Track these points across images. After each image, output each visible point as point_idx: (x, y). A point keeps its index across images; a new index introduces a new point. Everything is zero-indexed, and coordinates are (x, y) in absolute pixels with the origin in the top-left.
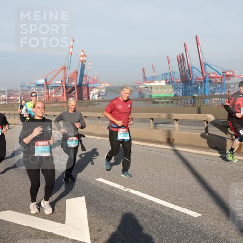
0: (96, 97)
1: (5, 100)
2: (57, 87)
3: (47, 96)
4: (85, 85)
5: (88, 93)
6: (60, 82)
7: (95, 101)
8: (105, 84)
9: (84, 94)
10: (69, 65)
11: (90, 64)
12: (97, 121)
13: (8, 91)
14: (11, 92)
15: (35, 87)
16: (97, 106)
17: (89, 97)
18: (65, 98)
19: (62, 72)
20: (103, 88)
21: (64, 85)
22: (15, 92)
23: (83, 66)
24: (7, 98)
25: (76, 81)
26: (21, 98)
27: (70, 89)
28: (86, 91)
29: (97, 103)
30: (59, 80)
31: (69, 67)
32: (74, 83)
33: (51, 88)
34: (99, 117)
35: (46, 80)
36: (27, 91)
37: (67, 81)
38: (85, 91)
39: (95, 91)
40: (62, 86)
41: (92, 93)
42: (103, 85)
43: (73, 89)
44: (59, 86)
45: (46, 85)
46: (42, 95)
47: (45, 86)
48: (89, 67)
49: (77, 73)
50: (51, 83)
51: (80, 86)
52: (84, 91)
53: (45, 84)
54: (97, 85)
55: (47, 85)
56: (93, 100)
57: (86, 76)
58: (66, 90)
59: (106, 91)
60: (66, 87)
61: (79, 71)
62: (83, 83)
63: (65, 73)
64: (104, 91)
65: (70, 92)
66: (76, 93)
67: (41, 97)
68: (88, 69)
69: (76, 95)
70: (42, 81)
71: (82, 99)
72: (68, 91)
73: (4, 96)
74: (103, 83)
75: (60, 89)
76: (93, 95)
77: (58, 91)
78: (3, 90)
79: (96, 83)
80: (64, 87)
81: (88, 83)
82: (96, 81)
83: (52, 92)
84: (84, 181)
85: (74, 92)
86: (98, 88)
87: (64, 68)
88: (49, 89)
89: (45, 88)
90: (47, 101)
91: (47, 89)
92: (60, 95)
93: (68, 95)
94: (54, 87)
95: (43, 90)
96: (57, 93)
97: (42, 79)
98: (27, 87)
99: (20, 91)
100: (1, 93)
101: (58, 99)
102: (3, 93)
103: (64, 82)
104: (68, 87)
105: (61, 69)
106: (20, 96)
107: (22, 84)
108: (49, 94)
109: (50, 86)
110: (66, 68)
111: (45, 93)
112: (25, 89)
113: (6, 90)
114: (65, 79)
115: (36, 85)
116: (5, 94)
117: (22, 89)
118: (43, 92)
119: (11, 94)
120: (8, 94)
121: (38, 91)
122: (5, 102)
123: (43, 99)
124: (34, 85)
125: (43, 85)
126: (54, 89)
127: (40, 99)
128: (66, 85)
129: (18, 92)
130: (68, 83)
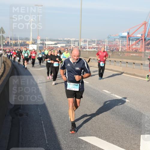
1: (95, 48)
3: (128, 47)
6: (140, 35)
13: (97, 41)
14: (100, 42)
15: (119, 39)
18: (143, 49)
19: (143, 26)
22: (103, 42)
24: (96, 46)
26: (107, 47)
27: (149, 42)
33: (133, 40)
35: (128, 33)
36: (113, 41)
37: (146, 35)
40: (142, 39)
44: (139, 39)
45: (128, 37)
46: (124, 46)
47: (127, 38)
50: (132, 36)
53: (127, 36)
55: (129, 38)
60: (145, 40)
63: (145, 28)
65: (148, 44)
70: (125, 34)
72: (146, 43)
73: (94, 45)
75: (139, 41)
77: (138, 43)
78: (93, 40)
83: (133, 43)
87: (145, 24)
88: (130, 41)
89: (127, 40)
90: (128, 51)
91: (129, 41)
92: (139, 47)
93: (146, 47)
94: (135, 39)
95: (126, 42)
96: (137, 44)
97: (125, 32)
98: (112, 38)
99: (107, 41)
100: (92, 42)
101: (137, 49)
102: (93, 42)
103: (144, 35)
104: (147, 40)
105: (142, 24)
106: (107, 45)
107: (109, 36)
108: (130, 45)
109: (131, 38)
110: (147, 23)
111: (127, 44)
112: (111, 40)
113: (96, 40)
114: (145, 33)
115: (120, 37)
116: (95, 43)
117: (109, 40)
118: (125, 43)
119: (100, 43)
120: (97, 43)
121: (121, 42)
122: (94, 50)
123: (125, 49)
124: (119, 37)
125: (126, 37)
126: (134, 41)
127: (122, 48)
128: (146, 38)
129: (105, 42)
130: (147, 36)
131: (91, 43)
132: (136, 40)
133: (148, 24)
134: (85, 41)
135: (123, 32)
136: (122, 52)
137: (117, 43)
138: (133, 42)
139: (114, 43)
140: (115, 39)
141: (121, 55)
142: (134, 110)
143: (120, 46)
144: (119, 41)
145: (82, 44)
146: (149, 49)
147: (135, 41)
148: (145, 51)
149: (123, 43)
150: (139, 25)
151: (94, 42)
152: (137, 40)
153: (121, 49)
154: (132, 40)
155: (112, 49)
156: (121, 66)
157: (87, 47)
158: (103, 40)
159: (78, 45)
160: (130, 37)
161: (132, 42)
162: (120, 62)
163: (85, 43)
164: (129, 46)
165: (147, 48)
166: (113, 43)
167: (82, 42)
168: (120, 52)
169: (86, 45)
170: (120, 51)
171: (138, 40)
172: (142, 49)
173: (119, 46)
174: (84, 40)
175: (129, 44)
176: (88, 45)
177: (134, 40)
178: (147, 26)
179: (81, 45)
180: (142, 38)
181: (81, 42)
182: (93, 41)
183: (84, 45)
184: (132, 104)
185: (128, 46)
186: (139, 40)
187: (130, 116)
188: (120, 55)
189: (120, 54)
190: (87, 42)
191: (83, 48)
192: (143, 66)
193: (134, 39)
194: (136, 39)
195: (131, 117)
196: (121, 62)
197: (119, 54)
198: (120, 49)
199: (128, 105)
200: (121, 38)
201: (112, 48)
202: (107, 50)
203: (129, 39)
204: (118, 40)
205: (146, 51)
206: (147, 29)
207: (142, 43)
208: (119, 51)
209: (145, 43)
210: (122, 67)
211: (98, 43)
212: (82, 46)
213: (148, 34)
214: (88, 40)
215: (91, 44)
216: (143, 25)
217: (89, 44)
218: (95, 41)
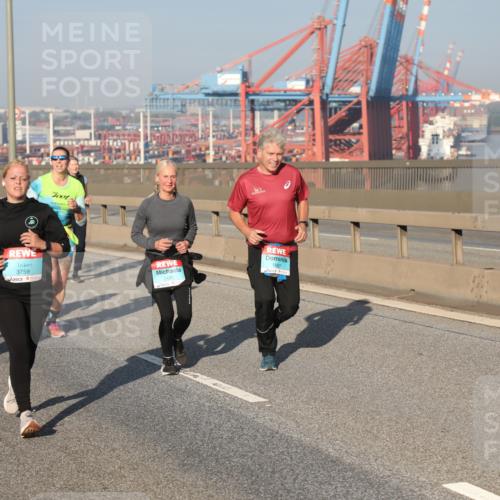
0: (446, 149)
1: (87, 153)
2: (291, 104)
3: (250, 139)
4: (401, 98)
5: (415, 132)
6: (300, 85)
7: (442, 163)
8: (485, 95)
9: (396, 134)
10: (341, 15)
11: (426, 10)
12: (449, 248)
13: (98, 115)
14: (111, 121)
15: (201, 103)
16: (447, 185)
17: (415, 150)
18: (319, 149)
19: (314, 41)
20: (478, 110)
21: (316, 97)
22: (126, 119)
23: (397, 20)
24: (93, 143)
25: (367, 83)
26: (146, 145)
27: (342, 113)
28: (405, 123)
29: (446, 172)
30: (298, 78)
31: (339, 23)
32: (356, 89)
33: (267, 108)
34: (459, 232)
35: (245, 76)
36: (173, 116)
37: (329, 81)
38: (399, 124)
39: (442, 123)
40: (311, 103)
41: (428, 130)
42: (476, 98)
43: (354, 114)
44: (296, 102)
45: (247, 94)
46: (230, 137)
47: (241, 98)
48: (423, 25)
49: (370, 48)
50: (264, 87)
51: (381, 102)
52: (395, 122)
53: (240, 91)
54: (454, 99)
55: (250, 97)
56: (430, 158)
57: (409, 61)
58: (325, 118)
59: (489, 125)
60: (324, 103)
61: (381, 42)
62: (396, 90)
63: (323, 49)
64: (478, 123)
65: (341, 126)
66: (365, 131)
67: (226, 144)
68: (420, 32)
69: (365, 139)
70: (232, 80)
71: (389, 156)
72: (332, 121)
73: (82, 134)
74: (478, 91)
75: (298, 112)
76: (435, 137)
77: (293, 121)
78: (79, 112)
79: (448, 91)
80: (317, 106)
81: (416, 92)
82: (446, 84)
83: (270, 122)
84: (398, 489)
85: (356, 125)
86: (455, 112)
87: (321, 29)
88: (257, 114)
89: (242, 108)
90: (249, 159)
91: (249, 113)
92: (301, 139)
93: (331, 137)
94: (277, 105)
95: (235, 118)
96: (290, 128)
97: (231, 70)
98: (170, 103)
99: (145, 117)
100: (71, 124)
101: (291, 151)
102: (79, 123)
103: (318, 84)
104: (334, 105)
105: (308, 31)
106: (146, 137)
107: (154, 90)
108: (258, 131)
109: (261, 98)
110: (329, 27)
111: (242, 129)
112: (165, 111)
113: (92, 112)
114: (321, 71)
115: (207, 95)
116: (90, 128)
117: (155, 110)
118: (232, 122)
119: (112, 127)
120: (98, 128)
121: (215, 117)
122: (86, 159)
123: (233, 153)
124: (202, 96)
125: (236, 94)
126: (276, 113)
127: (218, 149)
128: (327, 95)
129: (138, 121)
130: (333, 89)
131: (69, 128)
132: (282, 104)
133: (333, 31)
134: (37, 119)
135: (221, 71)
136: (218, 166)
137: (196, 126)
138: (273, 117)
139: (180, 124)
140: (183, 106)
141: (217, 183)
142: (288, 441)
143: (211, 140)
144: (205, 116)
145: (24, 135)
146: (343, 150)
147: (279, 110)
148: (327, 158)
149: (223, 122)
150: (292, 35)
151: (82, 121)
152: (286, 109)
153: (216, 153)
154: (265, 110)
155: (174, 153)
156: (219, 235)
157: (48, 146)
158: (124, 113)
159: (5, 140)
160: (255, 94)
161: (267, 117)
162: (214, 217)
163: (40, 130)
164: (254, 134)
165: (337, 143)
166: (178, 125)
167: (24, 124)
168: (211, 167)
169: (45, 140)
170: (210, 160)
171: (294, 109)
172: (315, 149)
173: (206, 137)
174: (33, 115)
175: (253, 129)
176: (51, 137)
177: (272, 110)
178: (332, 40)
179: (19, 138)
180: (312, 97)
181: (18, 123)
182: (76, 117)
183: (34, 137)
184: (281, 413)
185: (246, 135)
186: (299, 106)
187: (273, 472)
188: (211, 182)
189: (214, 178)
190: (48, 120)
191: (28, 152)
192: (320, 231)
193: (272, 102)
194: (284, 101)
195: (277, 475)
196: (217, 213)
197: (209, 173)
198: (212, 152)
199: (260, 421)
200: (210, 98)
201: (173, 148)
202: (146, 158)
203: (252, 101)
204: (199, 111)
205: (332, 160)
206: (330, 53)
207: (313, 123)
208: (204, 161)
209: (326, 122)
210: (222, 240)
211: (102, 128)
212: (24, 142)
213: (335, 79)
214: (53, 112)
215: (68, 133)
216: (313, 33)
217: (56, 133)
218: (86, 117)
